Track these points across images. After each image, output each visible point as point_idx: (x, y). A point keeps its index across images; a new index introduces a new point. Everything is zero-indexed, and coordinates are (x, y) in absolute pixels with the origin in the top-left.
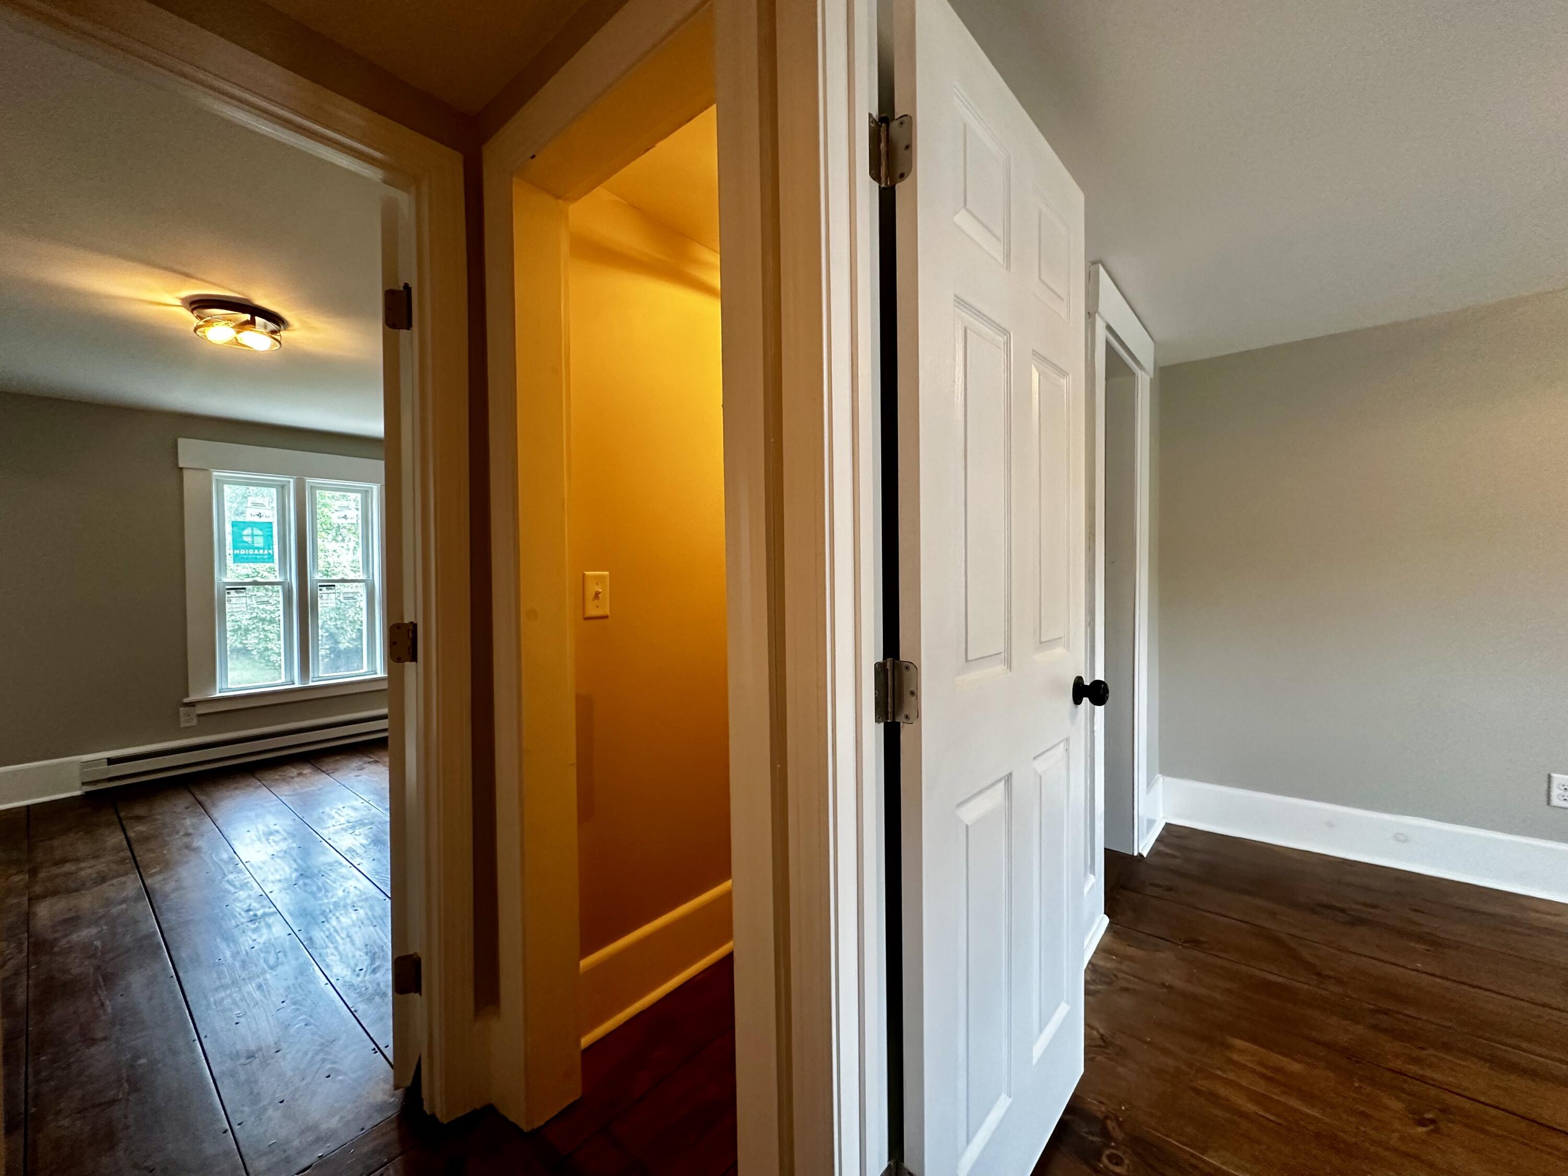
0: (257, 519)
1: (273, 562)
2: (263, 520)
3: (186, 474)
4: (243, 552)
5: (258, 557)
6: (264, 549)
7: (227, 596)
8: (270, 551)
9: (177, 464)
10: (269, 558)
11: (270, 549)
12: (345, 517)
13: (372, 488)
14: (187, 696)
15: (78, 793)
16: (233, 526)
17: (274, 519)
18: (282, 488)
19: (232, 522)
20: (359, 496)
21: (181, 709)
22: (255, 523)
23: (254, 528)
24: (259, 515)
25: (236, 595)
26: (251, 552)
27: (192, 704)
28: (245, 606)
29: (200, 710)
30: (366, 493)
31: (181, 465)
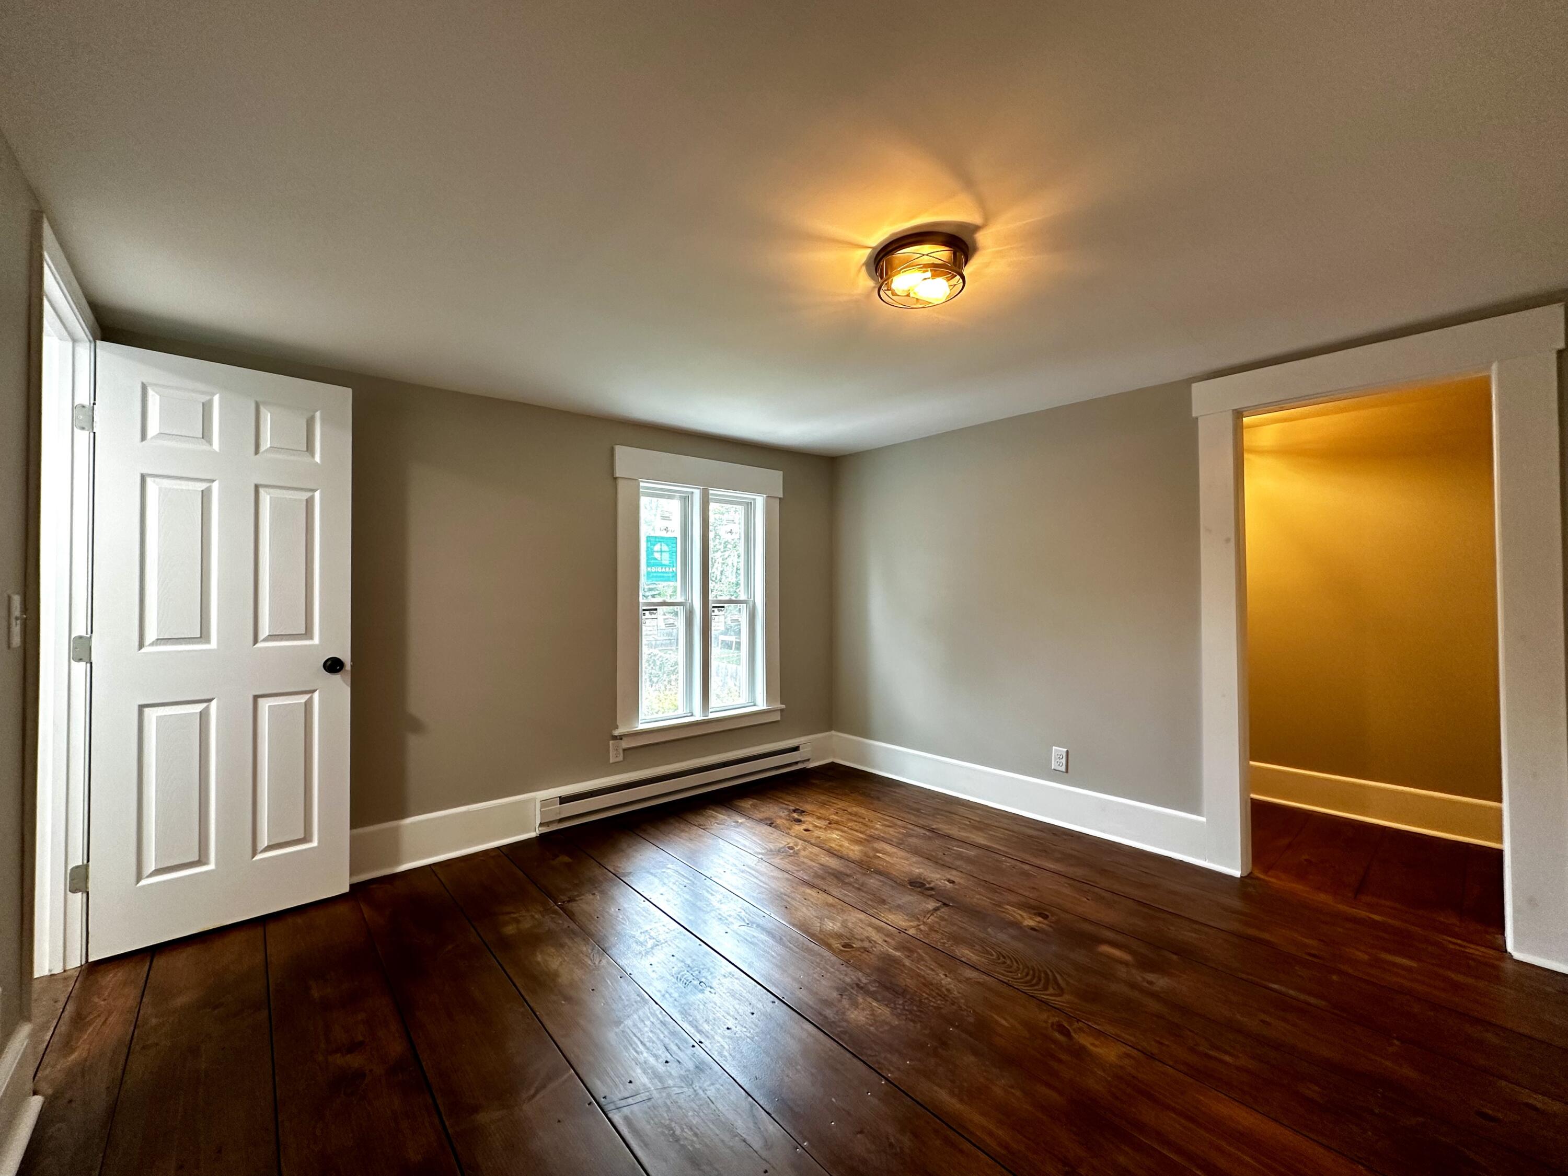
0: (664, 534)
1: (676, 581)
2: (670, 535)
3: (620, 483)
4: (654, 569)
5: (665, 575)
6: (669, 566)
7: (644, 617)
8: (674, 569)
9: (613, 475)
10: (673, 576)
11: (673, 566)
12: (731, 532)
13: (754, 500)
14: (617, 727)
15: (533, 834)
16: (647, 541)
17: (677, 534)
18: (686, 500)
19: (647, 537)
20: (740, 508)
21: (611, 742)
22: (662, 538)
23: (663, 544)
24: (666, 529)
25: (650, 617)
26: (659, 569)
27: (620, 738)
28: (655, 628)
29: (625, 744)
30: (749, 507)
31: (617, 475)
